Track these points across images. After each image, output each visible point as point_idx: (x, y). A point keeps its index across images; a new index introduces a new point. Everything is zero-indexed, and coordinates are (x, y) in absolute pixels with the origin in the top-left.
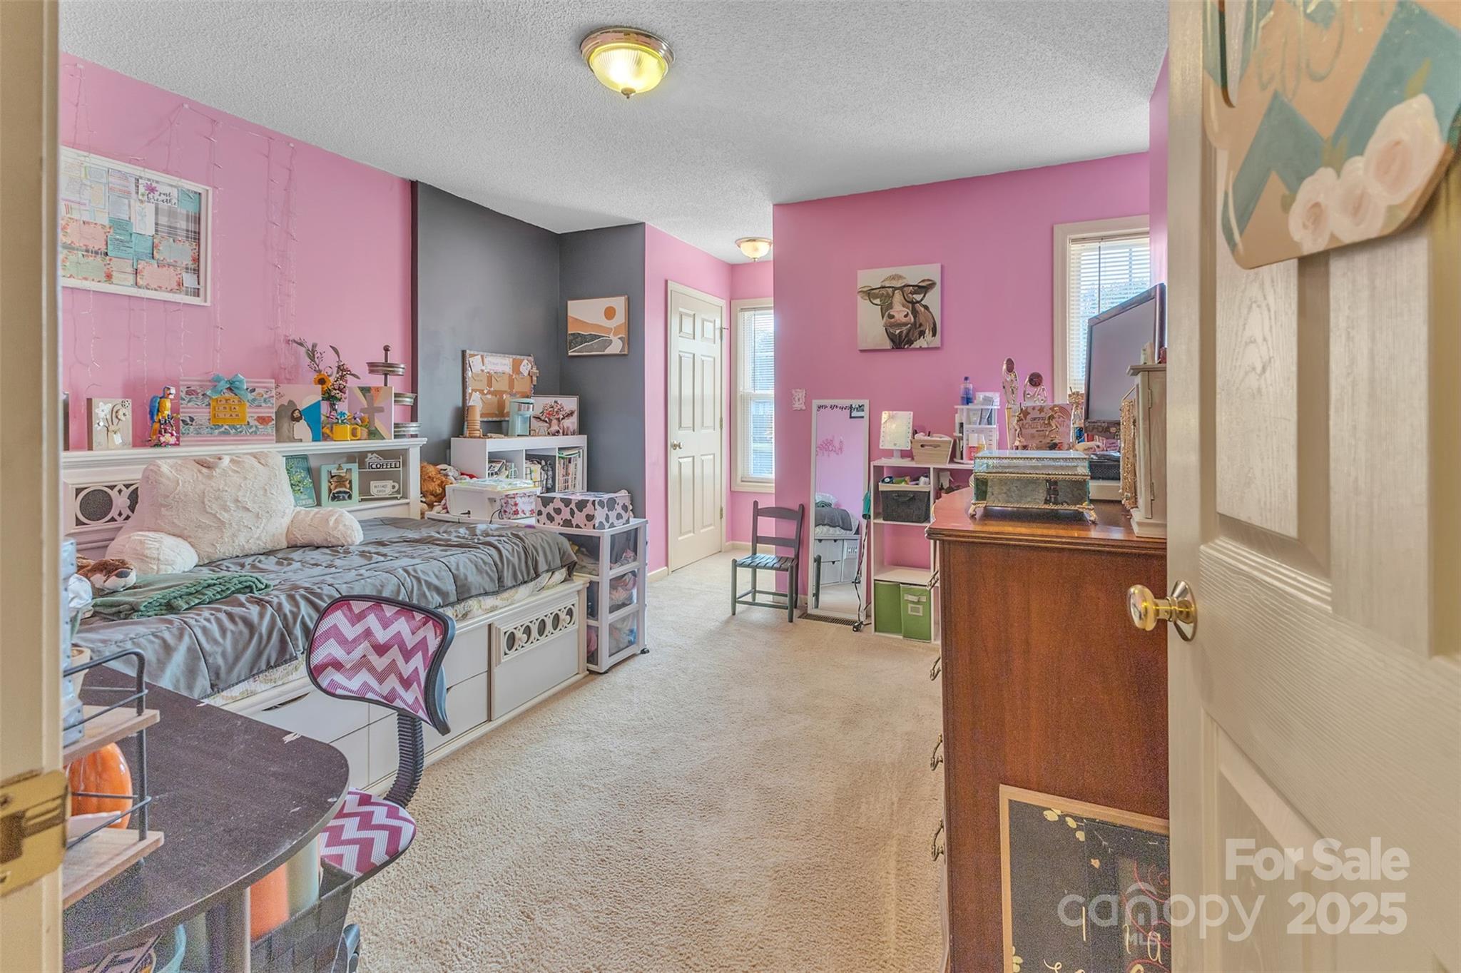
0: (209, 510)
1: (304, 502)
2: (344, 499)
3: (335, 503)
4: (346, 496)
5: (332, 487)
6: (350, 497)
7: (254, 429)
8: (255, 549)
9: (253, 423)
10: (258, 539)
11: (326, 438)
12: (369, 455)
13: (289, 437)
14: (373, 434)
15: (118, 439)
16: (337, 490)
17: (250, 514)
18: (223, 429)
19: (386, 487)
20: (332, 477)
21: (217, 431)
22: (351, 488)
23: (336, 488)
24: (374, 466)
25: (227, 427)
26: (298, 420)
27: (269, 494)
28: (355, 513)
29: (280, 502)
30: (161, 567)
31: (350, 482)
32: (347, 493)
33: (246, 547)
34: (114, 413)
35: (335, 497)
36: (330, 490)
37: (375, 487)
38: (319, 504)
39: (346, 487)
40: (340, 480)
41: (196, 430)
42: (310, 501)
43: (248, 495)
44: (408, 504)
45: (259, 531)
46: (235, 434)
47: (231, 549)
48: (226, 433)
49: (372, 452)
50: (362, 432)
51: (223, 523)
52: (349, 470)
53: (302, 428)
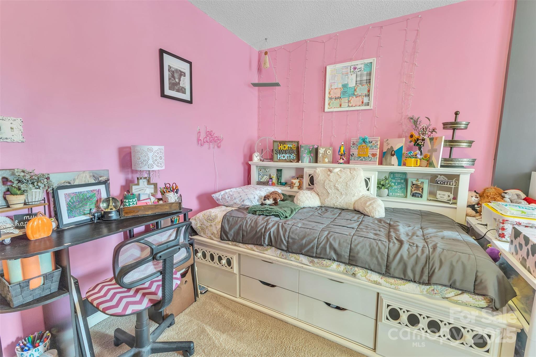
0: (325, 188)
1: (399, 194)
2: (418, 197)
3: (413, 198)
4: (420, 196)
5: (413, 190)
6: (421, 197)
7: (370, 159)
8: (339, 207)
9: (370, 156)
10: (340, 203)
11: (405, 165)
12: (439, 176)
13: (389, 163)
14: (430, 164)
15: (326, 160)
16: (415, 192)
17: (339, 192)
18: (361, 158)
19: (443, 195)
20: (413, 185)
21: (359, 159)
22: (422, 192)
23: (415, 190)
24: (439, 183)
25: (362, 158)
26: (393, 155)
27: (348, 185)
29: (353, 190)
30: (300, 203)
31: (422, 189)
32: (419, 194)
33: (335, 204)
34: (325, 151)
35: (414, 195)
36: (412, 191)
37: (439, 194)
38: (406, 197)
39: (420, 191)
40: (417, 187)
41: (354, 158)
42: (402, 194)
43: (339, 185)
44: (456, 208)
45: (341, 199)
46: (364, 161)
47: (330, 203)
48: (362, 160)
49: (441, 175)
50: (425, 163)
51: (329, 193)
52: (422, 183)
53: (394, 160)
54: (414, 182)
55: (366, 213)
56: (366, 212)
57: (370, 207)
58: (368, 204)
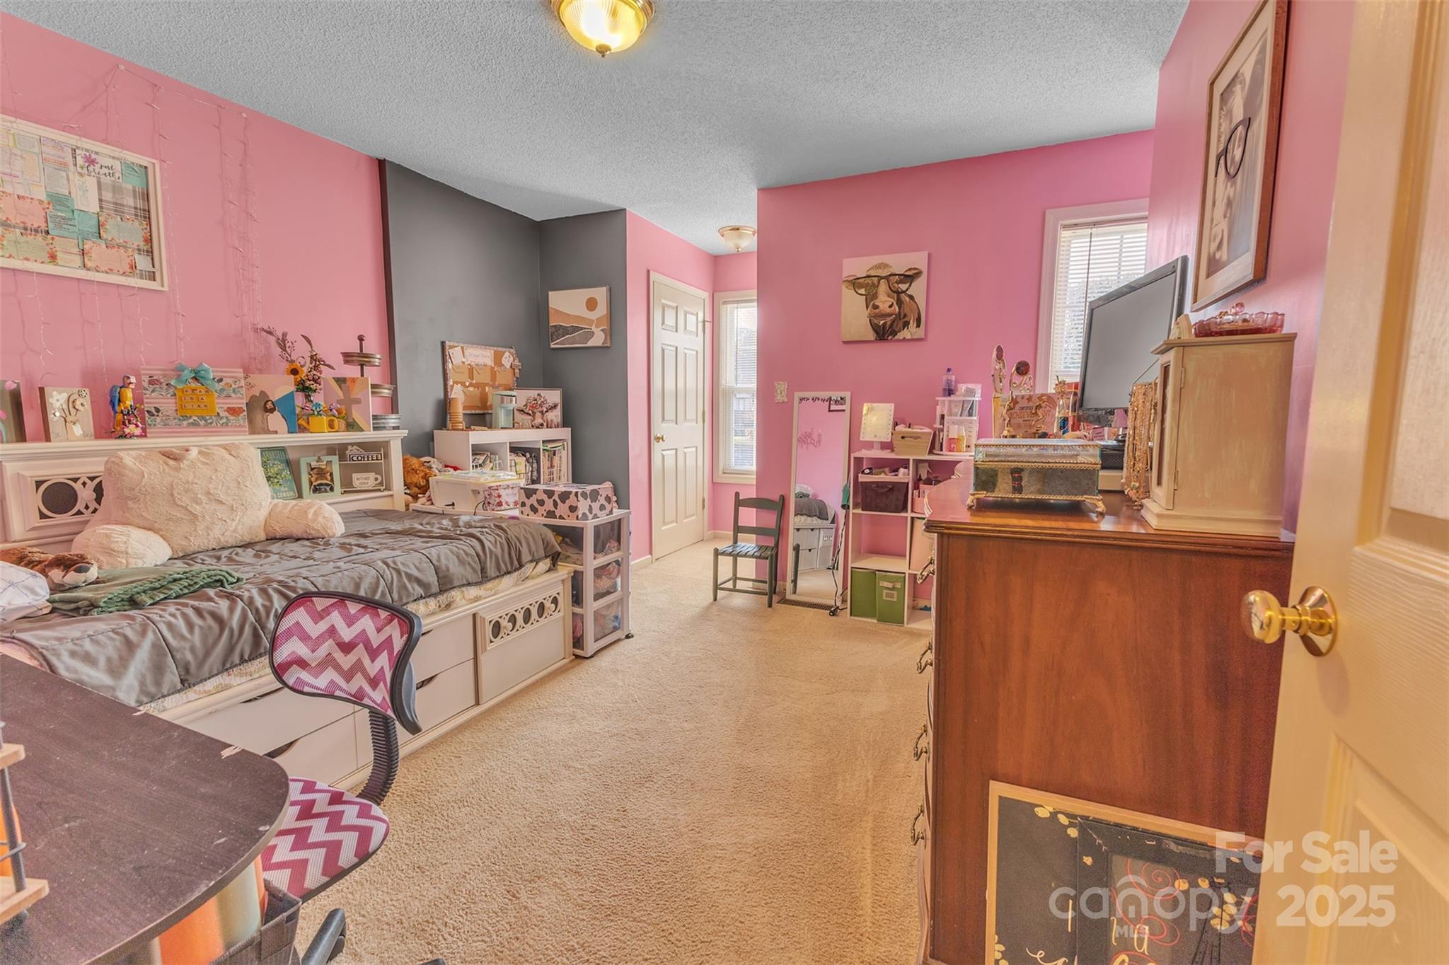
0: (179, 503)
1: (284, 494)
2: (326, 491)
3: (317, 495)
4: (328, 489)
5: (313, 479)
6: (332, 489)
7: (224, 420)
8: (231, 542)
9: (222, 414)
10: (234, 531)
11: (302, 429)
12: (350, 447)
13: (263, 429)
14: (351, 426)
15: (77, 430)
16: (319, 482)
17: (224, 507)
18: (191, 421)
19: (369, 480)
20: (312, 469)
21: (185, 423)
22: (332, 480)
23: (316, 480)
24: (355, 458)
25: (196, 418)
26: (271, 411)
27: (242, 487)
28: (334, 506)
29: (255, 495)
30: (130, 560)
31: (331, 474)
32: (329, 485)
33: (222, 540)
34: (71, 403)
35: (316, 490)
36: (311, 483)
37: (358, 479)
38: (300, 496)
39: (327, 479)
40: (321, 473)
41: (162, 420)
42: (291, 493)
43: (220, 487)
44: (391, 495)
45: (234, 524)
46: (205, 426)
47: (205, 541)
48: (195, 424)
49: (353, 444)
50: (339, 423)
51: (195, 516)
52: (329, 462)
53: (276, 420)
54: (314, 464)
55: (314, 534)
56: (313, 532)
57: (320, 519)
58: (310, 516)
